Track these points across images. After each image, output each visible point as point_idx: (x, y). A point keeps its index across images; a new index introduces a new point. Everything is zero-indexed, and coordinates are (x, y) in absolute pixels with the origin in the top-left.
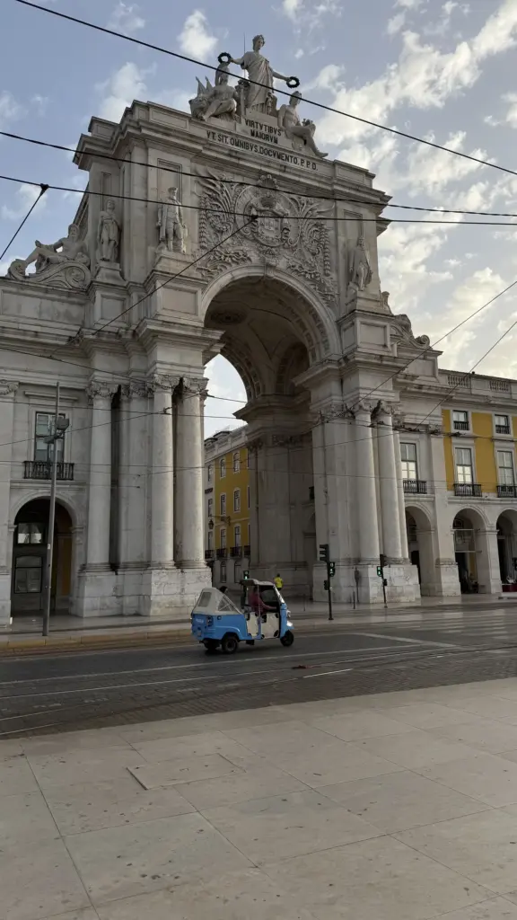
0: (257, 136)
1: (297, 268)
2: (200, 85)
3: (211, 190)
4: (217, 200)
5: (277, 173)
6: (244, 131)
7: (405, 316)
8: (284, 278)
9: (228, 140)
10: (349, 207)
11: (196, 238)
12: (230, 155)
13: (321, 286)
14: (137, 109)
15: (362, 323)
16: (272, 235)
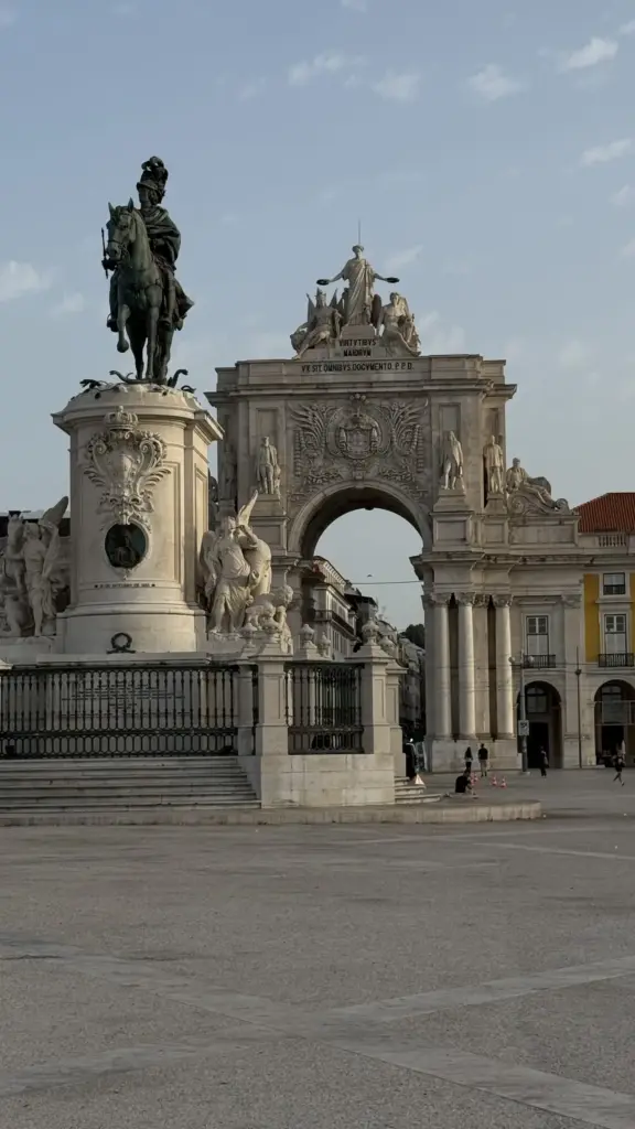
0: (350, 355)
1: (387, 473)
2: (310, 303)
3: (304, 422)
4: (311, 430)
5: (365, 390)
6: (337, 355)
7: (543, 478)
8: (374, 485)
9: (322, 368)
10: (445, 400)
11: (292, 467)
12: (317, 388)
13: (413, 484)
14: (241, 368)
15: (439, 522)
16: (359, 450)
